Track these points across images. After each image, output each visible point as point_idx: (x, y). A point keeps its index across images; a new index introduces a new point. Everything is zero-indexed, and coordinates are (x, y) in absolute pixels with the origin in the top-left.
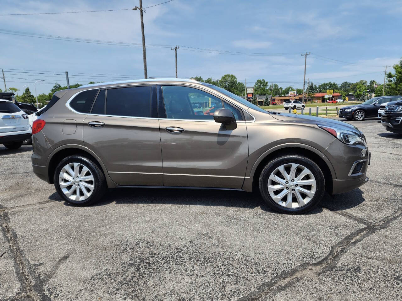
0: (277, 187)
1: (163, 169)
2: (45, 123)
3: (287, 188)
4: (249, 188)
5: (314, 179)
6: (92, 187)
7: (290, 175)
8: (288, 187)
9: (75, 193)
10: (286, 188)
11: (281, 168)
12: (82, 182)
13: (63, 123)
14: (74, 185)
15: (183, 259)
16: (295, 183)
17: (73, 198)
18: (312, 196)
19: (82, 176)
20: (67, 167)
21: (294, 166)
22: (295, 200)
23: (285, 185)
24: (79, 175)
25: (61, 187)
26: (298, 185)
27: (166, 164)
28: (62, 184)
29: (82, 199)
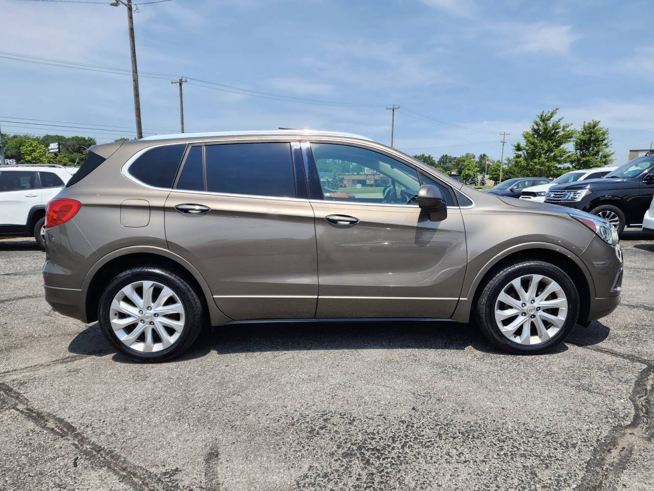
0: (509, 313)
1: (318, 289)
2: (80, 205)
3: (524, 314)
4: (464, 317)
5: (564, 298)
6: (179, 325)
7: (528, 293)
8: (526, 312)
9: (142, 338)
10: (522, 315)
11: (516, 283)
12: (158, 316)
13: (121, 207)
14: (140, 324)
15: (426, 437)
16: (536, 305)
17: (139, 347)
18: (561, 325)
19: (158, 306)
20: (128, 290)
21: (537, 278)
22: (534, 331)
23: (522, 309)
24: (152, 305)
25: (114, 328)
26: (539, 308)
27: (326, 280)
28: (116, 322)
29: (157, 348)
